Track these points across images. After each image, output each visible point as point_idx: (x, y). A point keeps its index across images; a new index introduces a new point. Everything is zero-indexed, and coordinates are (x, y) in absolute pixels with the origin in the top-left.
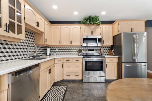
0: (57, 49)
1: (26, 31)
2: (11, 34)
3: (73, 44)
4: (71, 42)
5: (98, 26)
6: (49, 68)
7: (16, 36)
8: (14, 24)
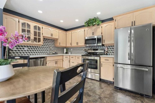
0: (72, 49)
1: (44, 41)
2: (35, 43)
3: (79, 44)
4: (77, 43)
5: (98, 26)
6: (56, 61)
7: (37, 43)
8: (37, 38)
